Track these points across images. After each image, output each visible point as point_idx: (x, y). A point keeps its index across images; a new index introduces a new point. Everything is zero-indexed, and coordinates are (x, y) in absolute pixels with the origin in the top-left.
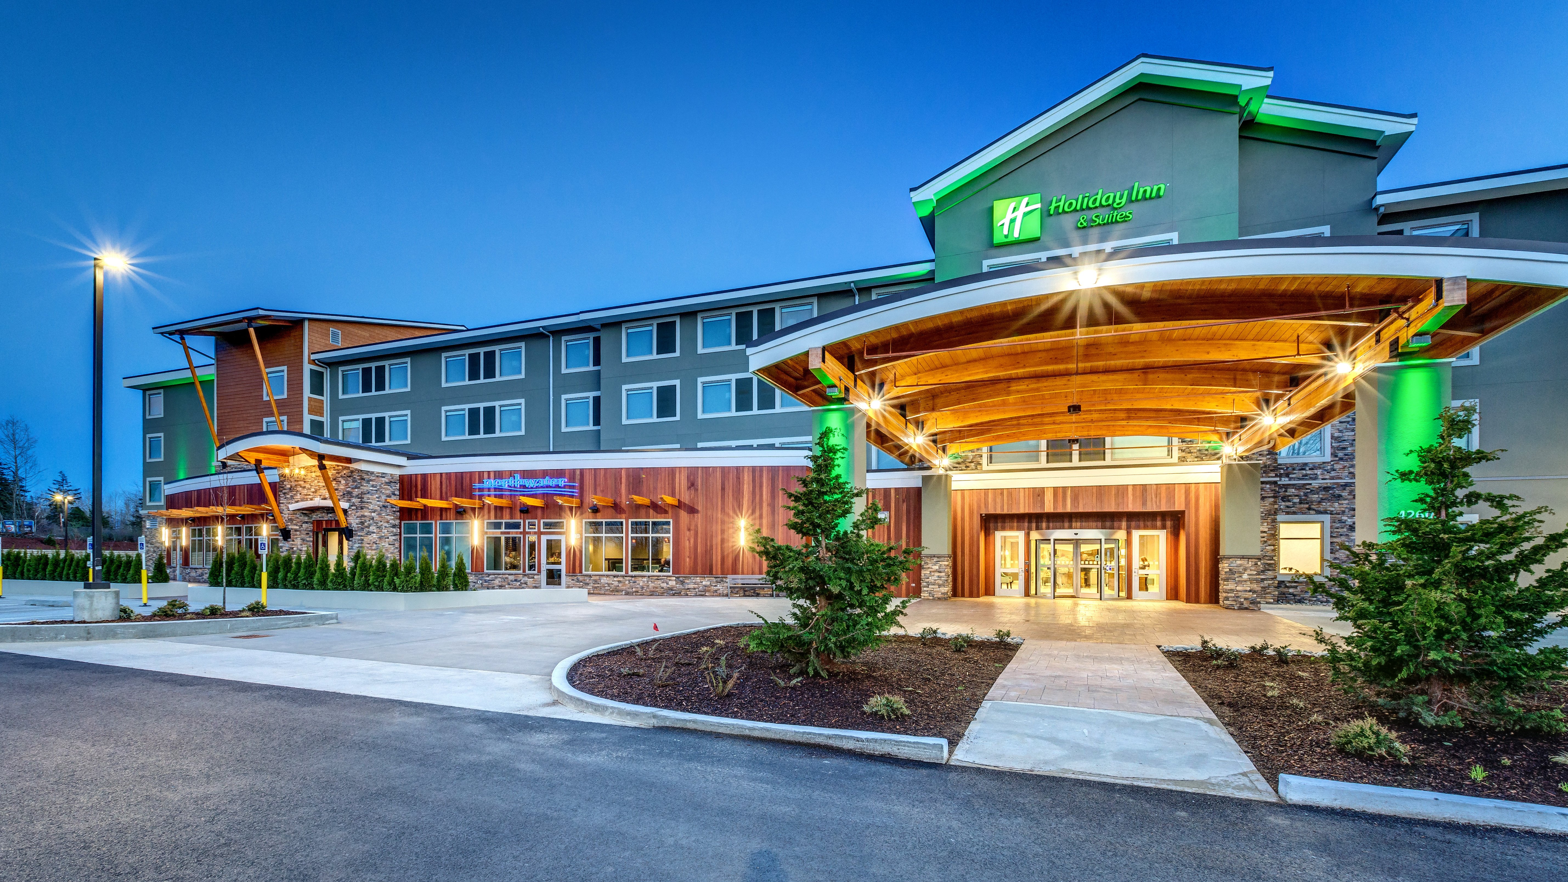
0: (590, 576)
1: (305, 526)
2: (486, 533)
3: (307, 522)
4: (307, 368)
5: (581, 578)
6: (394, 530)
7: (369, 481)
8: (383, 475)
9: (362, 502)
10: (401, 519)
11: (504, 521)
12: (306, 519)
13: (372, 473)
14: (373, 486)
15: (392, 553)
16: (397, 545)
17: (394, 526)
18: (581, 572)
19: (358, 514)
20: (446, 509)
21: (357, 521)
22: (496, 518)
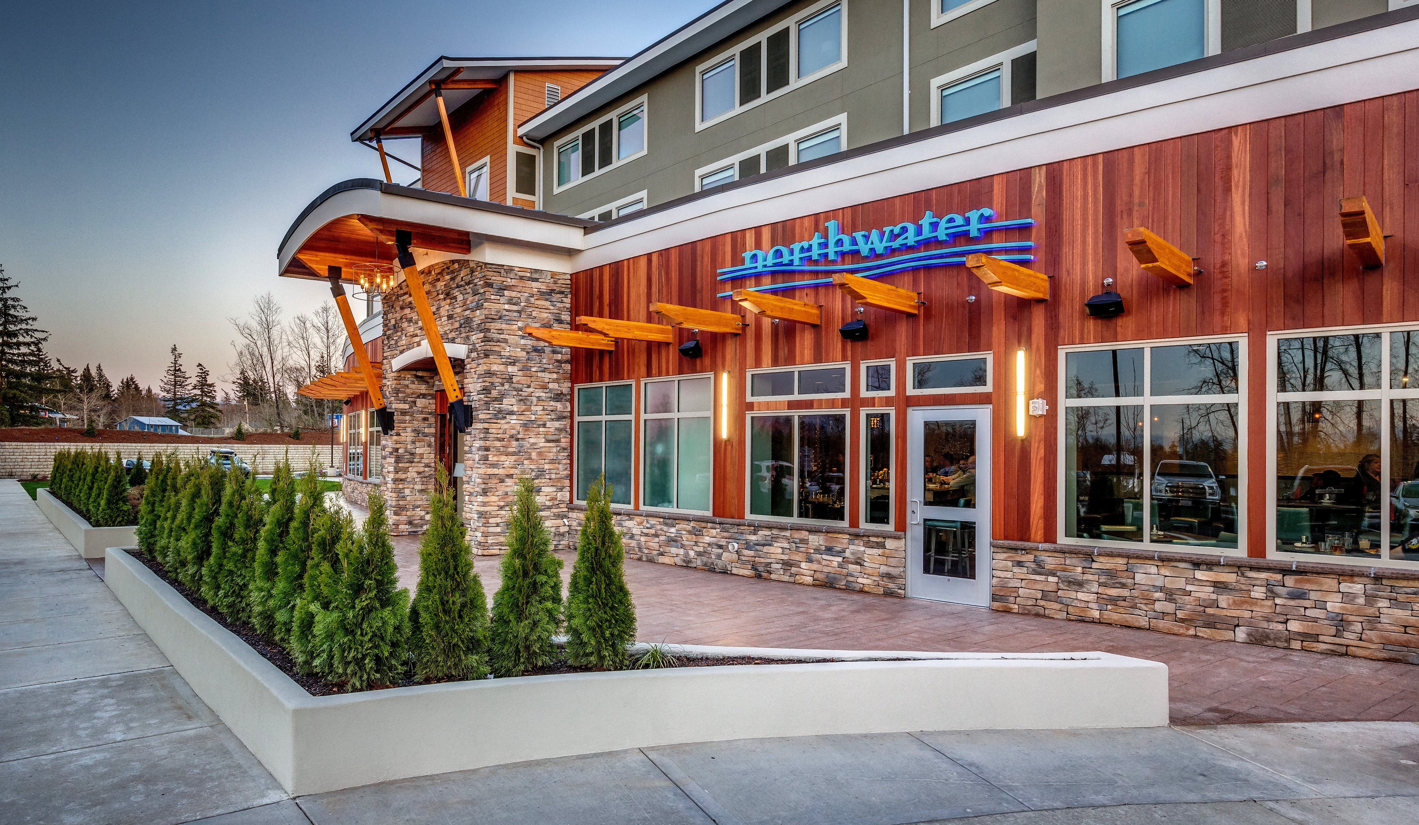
0: (1089, 556)
1: (421, 402)
2: (750, 406)
3: (424, 396)
4: (512, 149)
5: (1050, 562)
6: (559, 406)
7: (502, 289)
8: (535, 275)
9: (486, 340)
10: (574, 378)
11: (796, 369)
12: (423, 388)
13: (510, 269)
14: (510, 302)
15: (552, 461)
16: (565, 442)
17: (558, 397)
18: (1050, 536)
19: (482, 369)
20: (659, 344)
21: (479, 386)
22: (775, 362)
